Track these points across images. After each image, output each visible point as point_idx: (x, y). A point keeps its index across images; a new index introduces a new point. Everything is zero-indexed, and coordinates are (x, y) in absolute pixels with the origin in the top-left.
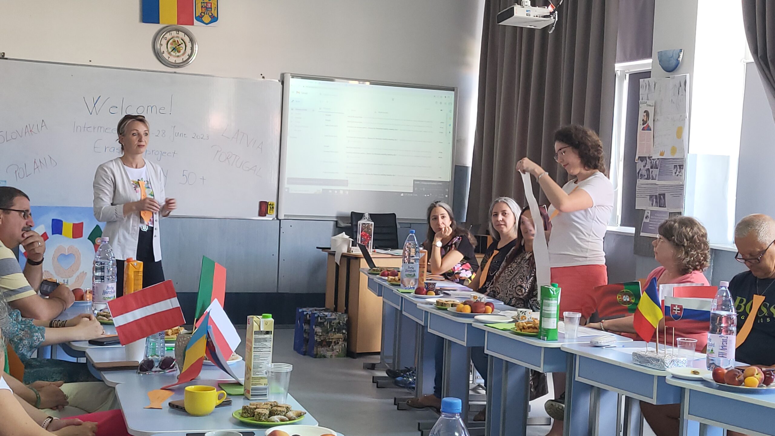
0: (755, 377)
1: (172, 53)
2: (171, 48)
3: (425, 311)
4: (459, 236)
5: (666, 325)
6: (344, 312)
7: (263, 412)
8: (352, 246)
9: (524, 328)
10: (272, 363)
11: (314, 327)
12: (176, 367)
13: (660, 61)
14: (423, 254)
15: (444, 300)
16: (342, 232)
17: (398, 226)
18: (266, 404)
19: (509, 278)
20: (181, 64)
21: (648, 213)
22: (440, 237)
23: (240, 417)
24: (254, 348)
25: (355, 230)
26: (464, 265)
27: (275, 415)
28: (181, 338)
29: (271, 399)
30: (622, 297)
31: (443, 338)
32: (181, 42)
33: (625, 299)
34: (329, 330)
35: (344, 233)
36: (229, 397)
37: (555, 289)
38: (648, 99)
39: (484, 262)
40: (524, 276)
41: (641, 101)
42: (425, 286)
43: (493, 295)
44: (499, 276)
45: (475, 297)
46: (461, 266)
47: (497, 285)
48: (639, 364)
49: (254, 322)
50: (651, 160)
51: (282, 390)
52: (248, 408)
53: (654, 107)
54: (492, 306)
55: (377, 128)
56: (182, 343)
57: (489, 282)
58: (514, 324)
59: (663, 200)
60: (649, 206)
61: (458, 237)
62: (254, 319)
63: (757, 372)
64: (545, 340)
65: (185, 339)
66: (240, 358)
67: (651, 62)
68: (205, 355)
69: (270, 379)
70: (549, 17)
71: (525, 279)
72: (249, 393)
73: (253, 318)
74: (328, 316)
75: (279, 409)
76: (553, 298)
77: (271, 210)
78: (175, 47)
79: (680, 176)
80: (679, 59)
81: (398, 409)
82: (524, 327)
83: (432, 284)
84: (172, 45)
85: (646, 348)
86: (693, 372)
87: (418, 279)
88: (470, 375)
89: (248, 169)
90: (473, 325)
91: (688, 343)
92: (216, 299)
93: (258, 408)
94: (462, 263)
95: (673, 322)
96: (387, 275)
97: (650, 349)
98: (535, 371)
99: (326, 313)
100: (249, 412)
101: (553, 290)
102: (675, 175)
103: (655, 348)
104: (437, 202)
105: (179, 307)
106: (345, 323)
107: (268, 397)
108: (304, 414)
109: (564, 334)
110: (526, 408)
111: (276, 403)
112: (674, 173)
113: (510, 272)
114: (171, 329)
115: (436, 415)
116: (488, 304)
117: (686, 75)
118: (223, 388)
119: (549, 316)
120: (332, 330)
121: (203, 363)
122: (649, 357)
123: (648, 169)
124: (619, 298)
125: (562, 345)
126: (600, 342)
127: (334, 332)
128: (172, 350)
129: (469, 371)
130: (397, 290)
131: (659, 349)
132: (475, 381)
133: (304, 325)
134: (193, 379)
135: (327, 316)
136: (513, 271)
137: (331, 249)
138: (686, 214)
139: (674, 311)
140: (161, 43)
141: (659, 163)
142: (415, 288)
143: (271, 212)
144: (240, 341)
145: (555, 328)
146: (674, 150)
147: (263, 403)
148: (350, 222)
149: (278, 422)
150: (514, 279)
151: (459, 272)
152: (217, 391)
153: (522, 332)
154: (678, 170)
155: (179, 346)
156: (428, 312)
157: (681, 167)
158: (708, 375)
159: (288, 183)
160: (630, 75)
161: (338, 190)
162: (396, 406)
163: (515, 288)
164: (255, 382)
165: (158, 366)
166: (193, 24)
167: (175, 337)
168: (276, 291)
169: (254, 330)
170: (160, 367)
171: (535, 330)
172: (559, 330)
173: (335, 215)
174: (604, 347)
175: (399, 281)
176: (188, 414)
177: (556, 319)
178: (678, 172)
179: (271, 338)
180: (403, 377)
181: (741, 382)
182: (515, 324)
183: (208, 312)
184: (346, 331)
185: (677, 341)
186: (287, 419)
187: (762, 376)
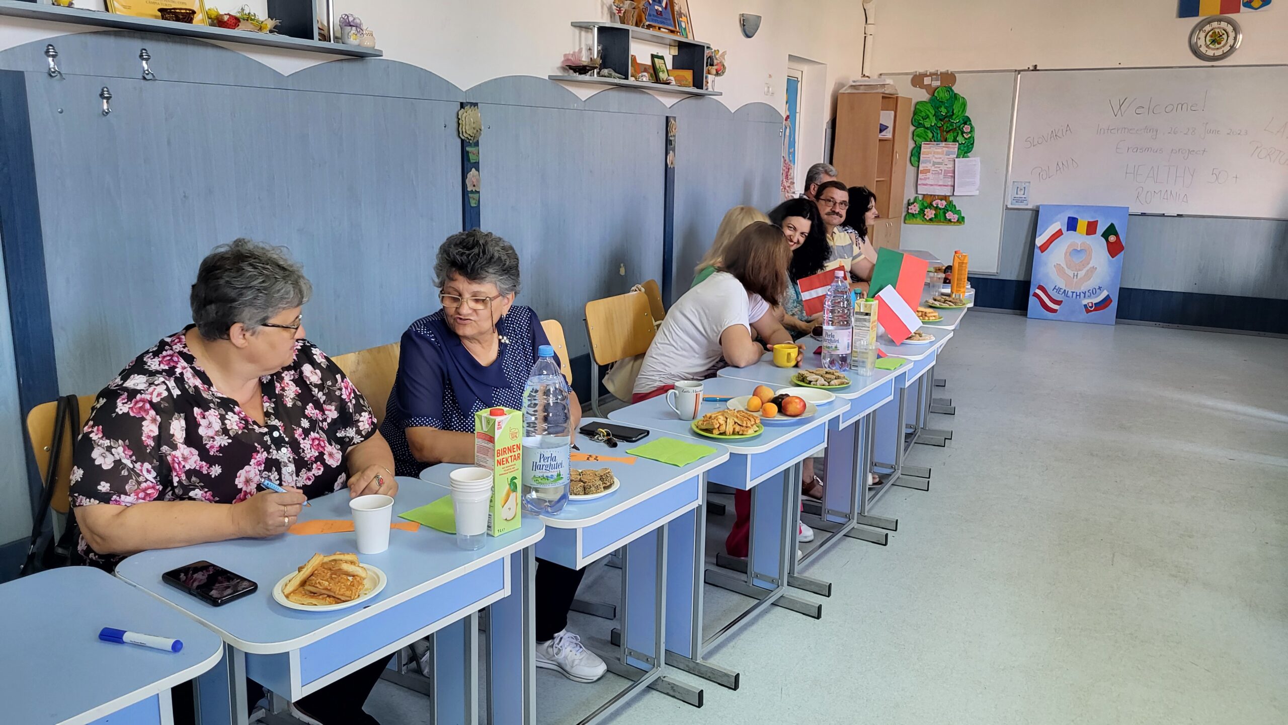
1: (1211, 46)
20: (1221, 57)
32: (1222, 33)
78: (1215, 39)
84: (1212, 37)
166: (1238, 11)
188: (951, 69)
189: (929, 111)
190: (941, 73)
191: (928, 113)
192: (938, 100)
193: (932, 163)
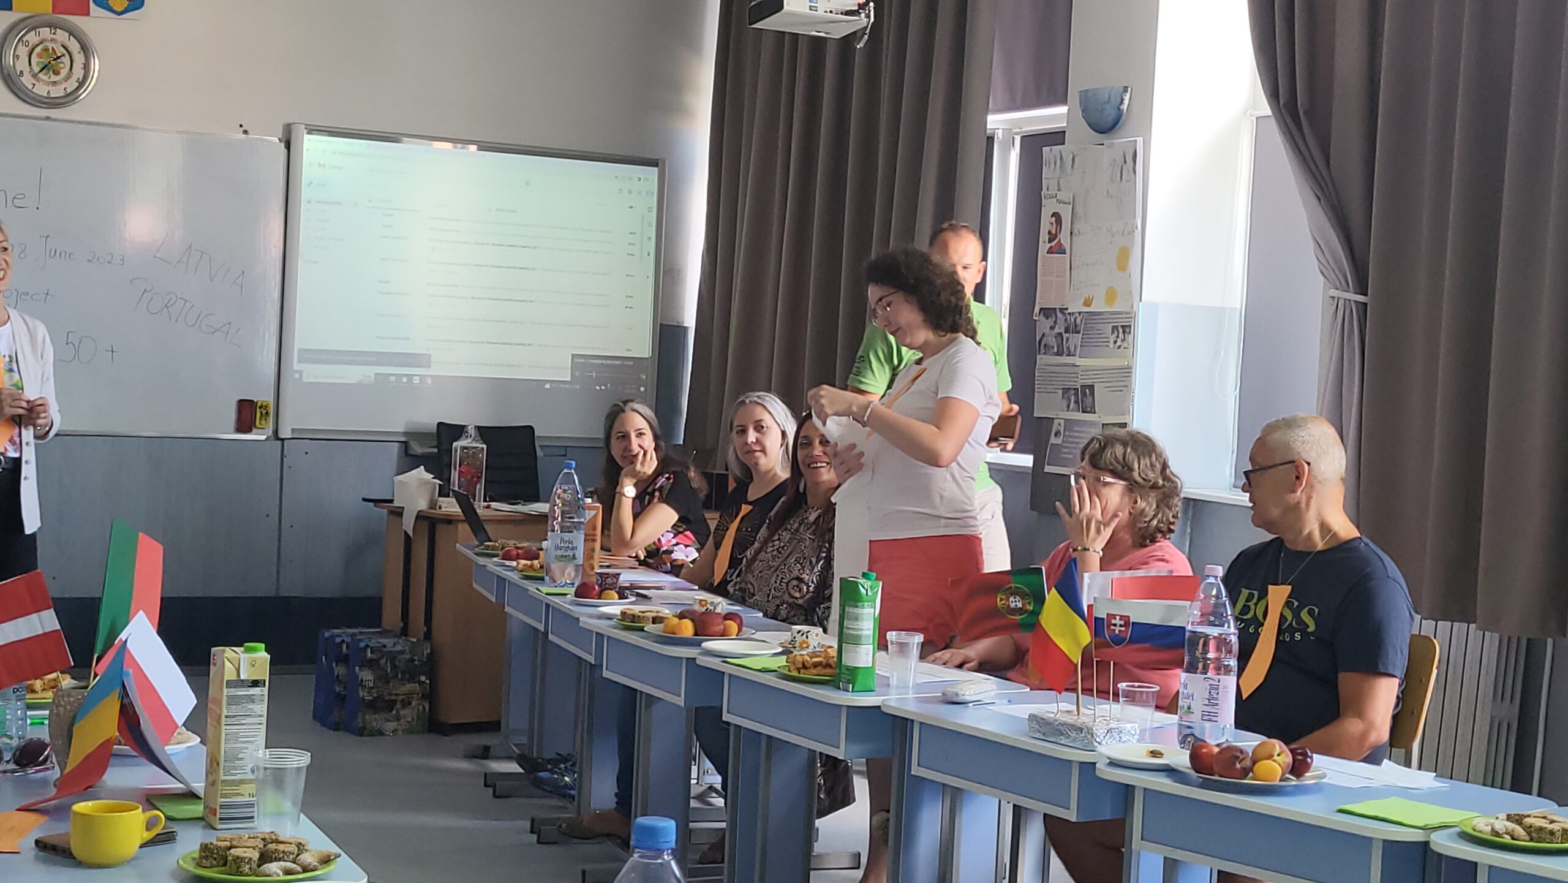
0: (1275, 761)
1: (40, 75)
2: (38, 63)
3: (597, 633)
4: (668, 473)
5: (1096, 657)
6: (422, 635)
7: (245, 855)
8: (440, 495)
9: (805, 667)
10: (266, 748)
11: (357, 668)
12: (51, 762)
13: (1083, 111)
14: (593, 513)
15: (637, 610)
16: (418, 467)
17: (540, 453)
18: (254, 838)
19: (775, 563)
20: (62, 101)
21: (1059, 424)
22: (633, 477)
23: (195, 868)
24: (227, 717)
25: (446, 460)
26: (680, 536)
27: (271, 861)
28: (63, 699)
29: (264, 826)
30: (1008, 599)
31: (635, 690)
32: (60, 52)
33: (1014, 604)
34: (391, 675)
35: (422, 467)
36: (170, 824)
37: (869, 583)
38: (1059, 190)
39: (722, 529)
40: (805, 558)
41: (1047, 193)
42: (598, 580)
43: (742, 598)
44: (754, 559)
45: (704, 603)
46: (673, 538)
47: (750, 577)
48: (1042, 737)
49: (226, 661)
50: (1065, 314)
51: (288, 806)
52: (212, 847)
53: (1071, 206)
54: (738, 621)
55: (493, 244)
56: (65, 708)
57: (733, 570)
58: (785, 657)
59: (1091, 399)
60: (1062, 410)
61: (667, 475)
62: (226, 655)
63: (1278, 750)
64: (848, 691)
65: (72, 699)
66: (196, 740)
67: (1066, 111)
68: (117, 734)
69: (261, 783)
70: (857, 13)
71: (808, 563)
72: (215, 815)
73: (224, 651)
74: (387, 646)
75: (281, 847)
76: (866, 604)
77: (263, 418)
78: (47, 62)
79: (1125, 348)
80: (1122, 108)
81: (539, 842)
82: (806, 664)
83: (613, 574)
84: (41, 58)
85: (1056, 704)
86: (1151, 752)
87: (583, 565)
88: (693, 767)
89: (213, 330)
90: (698, 662)
91: (1142, 692)
92: (141, 613)
93: (236, 847)
94: (675, 532)
95: (1112, 649)
96: (515, 557)
97: (1064, 706)
98: (827, 756)
99: (385, 641)
100: (215, 856)
101: (866, 587)
102: (1114, 348)
103: (1073, 704)
104: (625, 402)
105: (58, 630)
106: (425, 660)
107: (256, 823)
108: (336, 857)
109: (888, 678)
110: (809, 835)
111: (275, 835)
112: (1112, 342)
113: (777, 549)
114: (42, 679)
115: (620, 852)
116: (729, 616)
117: (1136, 140)
118: (158, 804)
119: (856, 641)
120: (397, 675)
121: (113, 753)
122: (1062, 723)
123: (1060, 334)
124: (1000, 601)
125: (884, 700)
126: (963, 693)
127: (402, 679)
128: (43, 723)
129: (689, 759)
130: (538, 589)
131: (1083, 706)
132: (702, 778)
133: (336, 665)
134: (90, 787)
135: (385, 646)
136: (783, 547)
137: (395, 502)
138: (1138, 424)
139: (1112, 627)
140: (17, 53)
141: (1081, 321)
142: (576, 585)
143: (263, 422)
144: (195, 702)
145: (870, 665)
146: (1111, 295)
147: (247, 836)
148: (435, 443)
149: (279, 876)
150: (785, 565)
151: (671, 549)
152: (144, 811)
153: (801, 675)
154: (1121, 335)
155: (58, 714)
156: (602, 636)
157: (1126, 329)
158: (1181, 758)
159: (299, 361)
160: (1023, 138)
161: (410, 377)
162: (535, 837)
163: (787, 583)
164: (227, 790)
165: (10, 760)
166: (88, 14)
167: (50, 694)
168: (272, 593)
169: (226, 679)
170: (16, 763)
171: (828, 671)
172: (879, 670)
173: (401, 430)
174: (971, 705)
175: (541, 570)
176: (80, 864)
177: (872, 646)
178: (1119, 340)
179: (263, 695)
180: (552, 772)
181: (1245, 772)
182: (787, 658)
183: (124, 639)
184: (426, 679)
185: (1118, 688)
186: (299, 869)
187: (1287, 758)
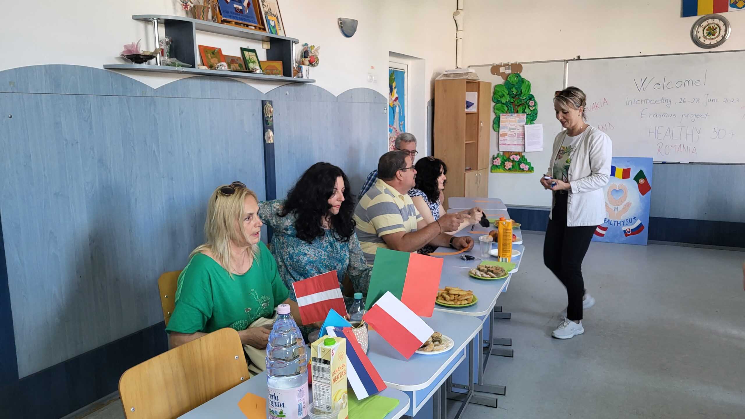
1: (707, 37)
2: (706, 33)
20: (716, 45)
32: (716, 27)
78: (710, 32)
84: (708, 30)
140: (698, 30)
166: (728, 11)
188: (518, 61)
189: (504, 91)
190: (512, 64)
191: (504, 93)
192: (510, 83)
193: (508, 128)
